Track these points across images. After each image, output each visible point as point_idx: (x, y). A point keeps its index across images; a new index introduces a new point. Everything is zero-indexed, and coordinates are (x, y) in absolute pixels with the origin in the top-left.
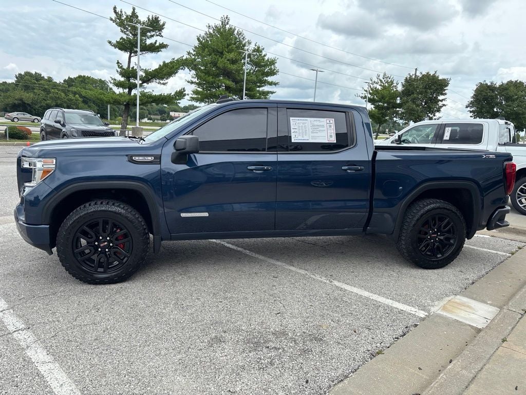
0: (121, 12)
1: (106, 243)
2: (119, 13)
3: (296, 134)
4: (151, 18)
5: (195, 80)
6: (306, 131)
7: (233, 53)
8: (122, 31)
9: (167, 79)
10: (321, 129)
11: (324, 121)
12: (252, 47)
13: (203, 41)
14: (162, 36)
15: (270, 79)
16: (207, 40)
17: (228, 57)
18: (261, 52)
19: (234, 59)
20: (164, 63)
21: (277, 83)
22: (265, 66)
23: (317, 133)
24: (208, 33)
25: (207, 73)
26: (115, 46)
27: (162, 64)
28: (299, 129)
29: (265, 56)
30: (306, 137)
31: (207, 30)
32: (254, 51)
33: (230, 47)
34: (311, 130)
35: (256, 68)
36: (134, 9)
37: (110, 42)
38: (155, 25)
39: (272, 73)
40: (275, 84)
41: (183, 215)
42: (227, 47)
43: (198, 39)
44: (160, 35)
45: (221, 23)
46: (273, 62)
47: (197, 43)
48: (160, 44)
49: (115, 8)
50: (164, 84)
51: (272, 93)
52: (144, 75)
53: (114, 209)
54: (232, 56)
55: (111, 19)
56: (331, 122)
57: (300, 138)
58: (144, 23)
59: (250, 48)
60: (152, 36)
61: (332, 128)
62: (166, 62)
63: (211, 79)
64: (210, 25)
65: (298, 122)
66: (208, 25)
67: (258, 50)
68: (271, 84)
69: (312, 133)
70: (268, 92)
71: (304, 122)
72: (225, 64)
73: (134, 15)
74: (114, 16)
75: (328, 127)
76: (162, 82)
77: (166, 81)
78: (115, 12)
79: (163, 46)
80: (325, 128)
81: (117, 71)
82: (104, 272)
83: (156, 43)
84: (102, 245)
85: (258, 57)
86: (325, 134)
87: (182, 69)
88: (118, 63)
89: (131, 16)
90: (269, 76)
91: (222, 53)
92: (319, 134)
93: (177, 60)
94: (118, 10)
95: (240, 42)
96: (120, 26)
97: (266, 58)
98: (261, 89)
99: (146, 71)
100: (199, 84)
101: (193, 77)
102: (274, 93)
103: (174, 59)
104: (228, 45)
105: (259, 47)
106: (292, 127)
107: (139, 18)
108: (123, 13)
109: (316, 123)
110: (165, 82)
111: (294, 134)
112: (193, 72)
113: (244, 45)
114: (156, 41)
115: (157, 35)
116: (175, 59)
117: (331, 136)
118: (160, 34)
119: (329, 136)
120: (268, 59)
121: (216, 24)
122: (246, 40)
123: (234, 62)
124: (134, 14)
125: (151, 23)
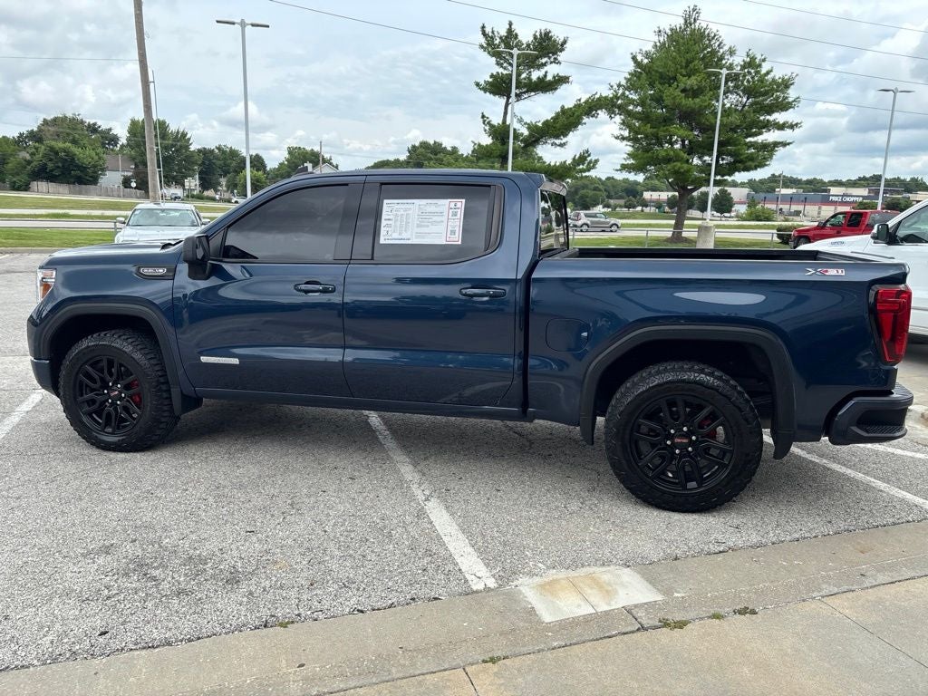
0: (493, 32)
1: (117, 393)
2: (490, 34)
3: (390, 229)
4: (538, 34)
5: (626, 133)
6: (407, 223)
7: (693, 77)
8: (498, 64)
9: (565, 135)
10: (435, 218)
11: (444, 204)
12: (738, 60)
13: (646, 61)
14: (559, 63)
15: (779, 117)
16: (652, 59)
17: (682, 86)
18: (760, 66)
19: (695, 87)
20: (563, 107)
21: (797, 124)
22: (765, 94)
23: (428, 226)
24: (658, 44)
25: (645, 118)
26: (485, 90)
27: (559, 110)
28: (396, 221)
29: (768, 73)
30: (405, 235)
31: (656, 39)
32: (743, 67)
33: (691, 66)
34: (416, 222)
35: (748, 99)
36: (510, 24)
37: (478, 84)
38: (547, 46)
39: (785, 106)
40: (792, 127)
41: (204, 359)
42: (687, 66)
43: (634, 58)
44: (556, 62)
45: (682, 21)
46: (786, 84)
47: (631, 67)
48: (554, 77)
49: (483, 27)
50: (562, 145)
51: (784, 144)
52: (526, 133)
53: (118, 344)
54: (692, 82)
55: (482, 46)
56: (459, 205)
57: (395, 235)
58: (528, 45)
59: (736, 63)
60: (545, 65)
61: (459, 215)
62: (566, 107)
63: (648, 129)
64: (661, 28)
65: (398, 206)
66: (657, 30)
67: (752, 64)
68: (781, 127)
69: (418, 226)
70: (776, 144)
71: (407, 206)
72: (674, 98)
73: (511, 35)
74: (483, 41)
75: (450, 214)
76: (558, 142)
77: (564, 140)
78: (484, 34)
79: (561, 80)
80: (445, 219)
81: (485, 130)
82: (112, 433)
83: (545, 76)
84: (112, 394)
85: (753, 78)
86: (442, 228)
87: (593, 116)
88: (483, 116)
89: (506, 37)
90: (773, 112)
91: (675, 79)
92: (433, 229)
93: (586, 102)
94: (488, 30)
95: (714, 53)
96: (493, 56)
97: (769, 77)
98: (759, 139)
99: (530, 127)
100: (634, 140)
101: (621, 129)
102: (789, 144)
103: (580, 100)
104: (688, 62)
105: (753, 59)
106: (384, 217)
107: (520, 38)
108: (496, 33)
109: (430, 209)
110: (562, 142)
111: (385, 229)
112: (618, 119)
113: (722, 58)
114: (546, 72)
115: (551, 63)
116: (583, 101)
117: (453, 232)
118: (555, 59)
119: (449, 232)
120: (774, 80)
121: (673, 25)
122: (726, 48)
123: (695, 93)
124: (510, 31)
125: (540, 43)
